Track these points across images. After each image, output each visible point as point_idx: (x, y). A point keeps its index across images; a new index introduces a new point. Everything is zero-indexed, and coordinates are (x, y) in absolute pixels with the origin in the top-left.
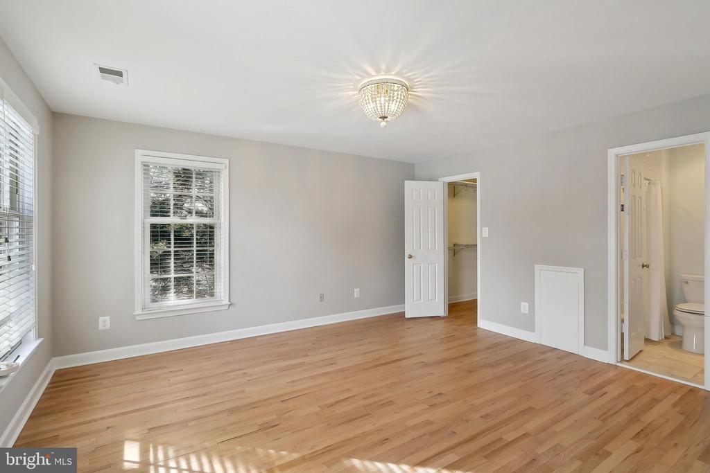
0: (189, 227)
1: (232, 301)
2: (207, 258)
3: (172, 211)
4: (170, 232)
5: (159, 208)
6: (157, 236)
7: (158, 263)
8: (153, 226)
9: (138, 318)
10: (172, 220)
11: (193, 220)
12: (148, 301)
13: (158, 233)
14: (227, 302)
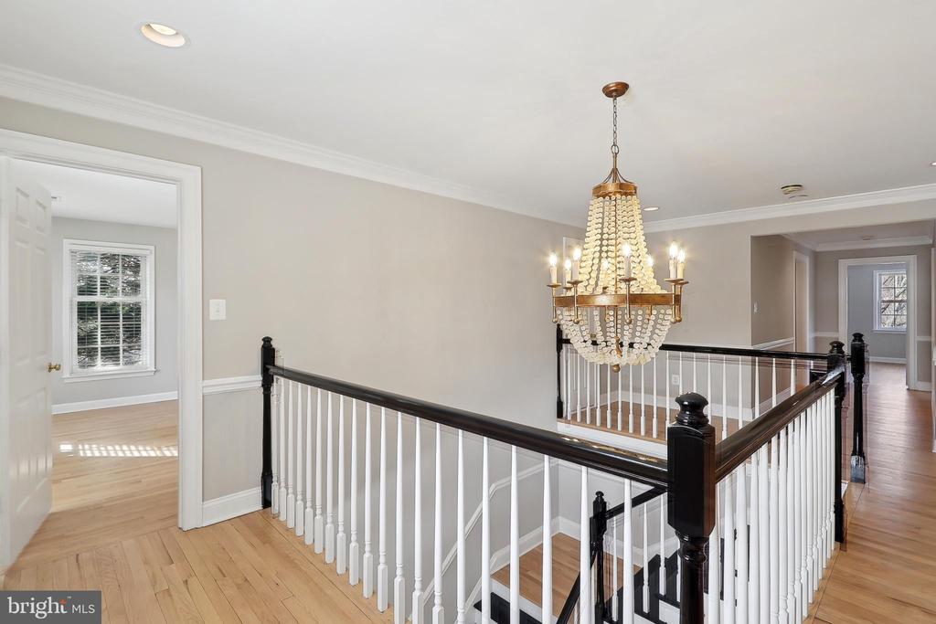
0: (115, 305)
1: (158, 368)
2: (134, 333)
3: (99, 290)
4: (96, 309)
5: (87, 289)
6: (84, 312)
7: (85, 339)
8: (80, 304)
9: (66, 381)
10: (99, 298)
11: (119, 299)
12: (76, 367)
13: (85, 311)
14: (154, 369)
